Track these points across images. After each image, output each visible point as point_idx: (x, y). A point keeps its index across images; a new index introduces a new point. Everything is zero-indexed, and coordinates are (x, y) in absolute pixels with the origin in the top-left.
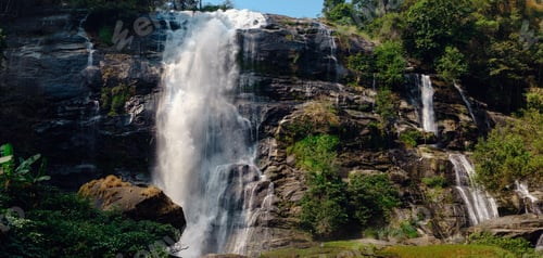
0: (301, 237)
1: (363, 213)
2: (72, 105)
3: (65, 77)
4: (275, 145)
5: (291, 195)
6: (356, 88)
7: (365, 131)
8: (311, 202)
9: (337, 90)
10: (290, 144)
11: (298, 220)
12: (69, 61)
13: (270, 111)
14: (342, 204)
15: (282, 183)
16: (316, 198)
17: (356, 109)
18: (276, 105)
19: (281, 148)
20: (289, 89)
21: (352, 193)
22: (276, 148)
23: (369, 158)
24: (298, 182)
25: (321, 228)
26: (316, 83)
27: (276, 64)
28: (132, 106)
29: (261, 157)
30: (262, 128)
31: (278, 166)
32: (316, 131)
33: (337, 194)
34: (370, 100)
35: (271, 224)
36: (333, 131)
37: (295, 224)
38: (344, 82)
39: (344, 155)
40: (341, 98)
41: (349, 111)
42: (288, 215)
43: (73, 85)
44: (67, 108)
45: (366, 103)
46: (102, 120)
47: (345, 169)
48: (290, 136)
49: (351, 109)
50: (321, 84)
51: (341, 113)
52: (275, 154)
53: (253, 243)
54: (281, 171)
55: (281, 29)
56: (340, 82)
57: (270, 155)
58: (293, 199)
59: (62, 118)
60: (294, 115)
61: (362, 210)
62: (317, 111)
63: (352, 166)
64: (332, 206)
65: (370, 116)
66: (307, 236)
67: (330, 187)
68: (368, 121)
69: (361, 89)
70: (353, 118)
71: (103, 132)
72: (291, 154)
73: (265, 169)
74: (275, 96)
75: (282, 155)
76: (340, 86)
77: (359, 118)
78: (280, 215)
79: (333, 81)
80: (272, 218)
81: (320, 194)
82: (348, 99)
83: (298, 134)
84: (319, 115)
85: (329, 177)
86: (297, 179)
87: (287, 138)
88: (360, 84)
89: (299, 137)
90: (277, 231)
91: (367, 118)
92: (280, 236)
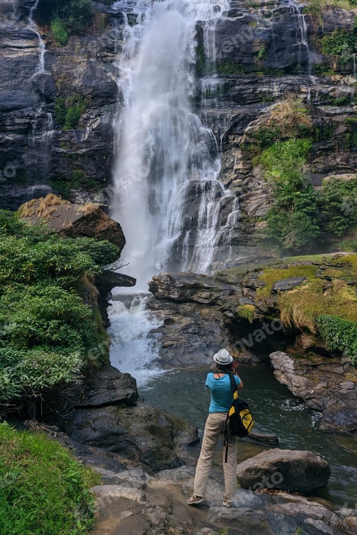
0: (268, 255)
1: (338, 223)
2: (22, 117)
3: (14, 82)
4: (240, 156)
5: (256, 209)
6: (333, 78)
7: (342, 129)
8: (278, 216)
9: (309, 83)
10: (256, 154)
11: (264, 236)
12: (18, 62)
13: (234, 118)
14: (312, 214)
15: (247, 197)
16: (282, 211)
17: (331, 104)
18: (241, 111)
19: (246, 159)
20: (255, 89)
21: (323, 203)
22: (241, 159)
23: (347, 161)
24: (264, 195)
25: (288, 244)
26: (284, 78)
27: (240, 62)
28: (88, 119)
29: (225, 170)
30: (226, 139)
31: (244, 179)
32: (284, 136)
33: (307, 204)
34: (349, 90)
35: (235, 242)
36: (304, 133)
37: (261, 240)
38: (318, 71)
39: (318, 160)
40: (313, 93)
41: (322, 108)
42: (253, 231)
43: (23, 93)
44: (17, 121)
45: (343, 94)
46: (57, 135)
47: (317, 176)
48: (256, 144)
49: (325, 104)
50: (291, 79)
51: (313, 110)
52: (240, 166)
53: (216, 263)
54: (247, 184)
55: (245, 14)
56: (312, 74)
57: (235, 167)
58: (259, 213)
59: (12, 131)
60: (259, 121)
61: (337, 220)
62: (285, 113)
63: (326, 171)
64: (300, 218)
65: (349, 110)
66: (274, 252)
67: (298, 197)
68: (345, 116)
69: (338, 77)
70: (328, 115)
71: (57, 149)
72: (257, 165)
73: (230, 183)
74: (240, 100)
75: (247, 166)
76: (313, 78)
77: (335, 114)
78: (244, 231)
79: (305, 73)
80: (236, 235)
81: (287, 206)
82: (320, 93)
83: (266, 141)
84: (287, 117)
85: (299, 186)
86: (264, 192)
87: (252, 147)
88: (338, 71)
89: (265, 145)
90: (242, 249)
91: (345, 113)
92: (244, 254)
